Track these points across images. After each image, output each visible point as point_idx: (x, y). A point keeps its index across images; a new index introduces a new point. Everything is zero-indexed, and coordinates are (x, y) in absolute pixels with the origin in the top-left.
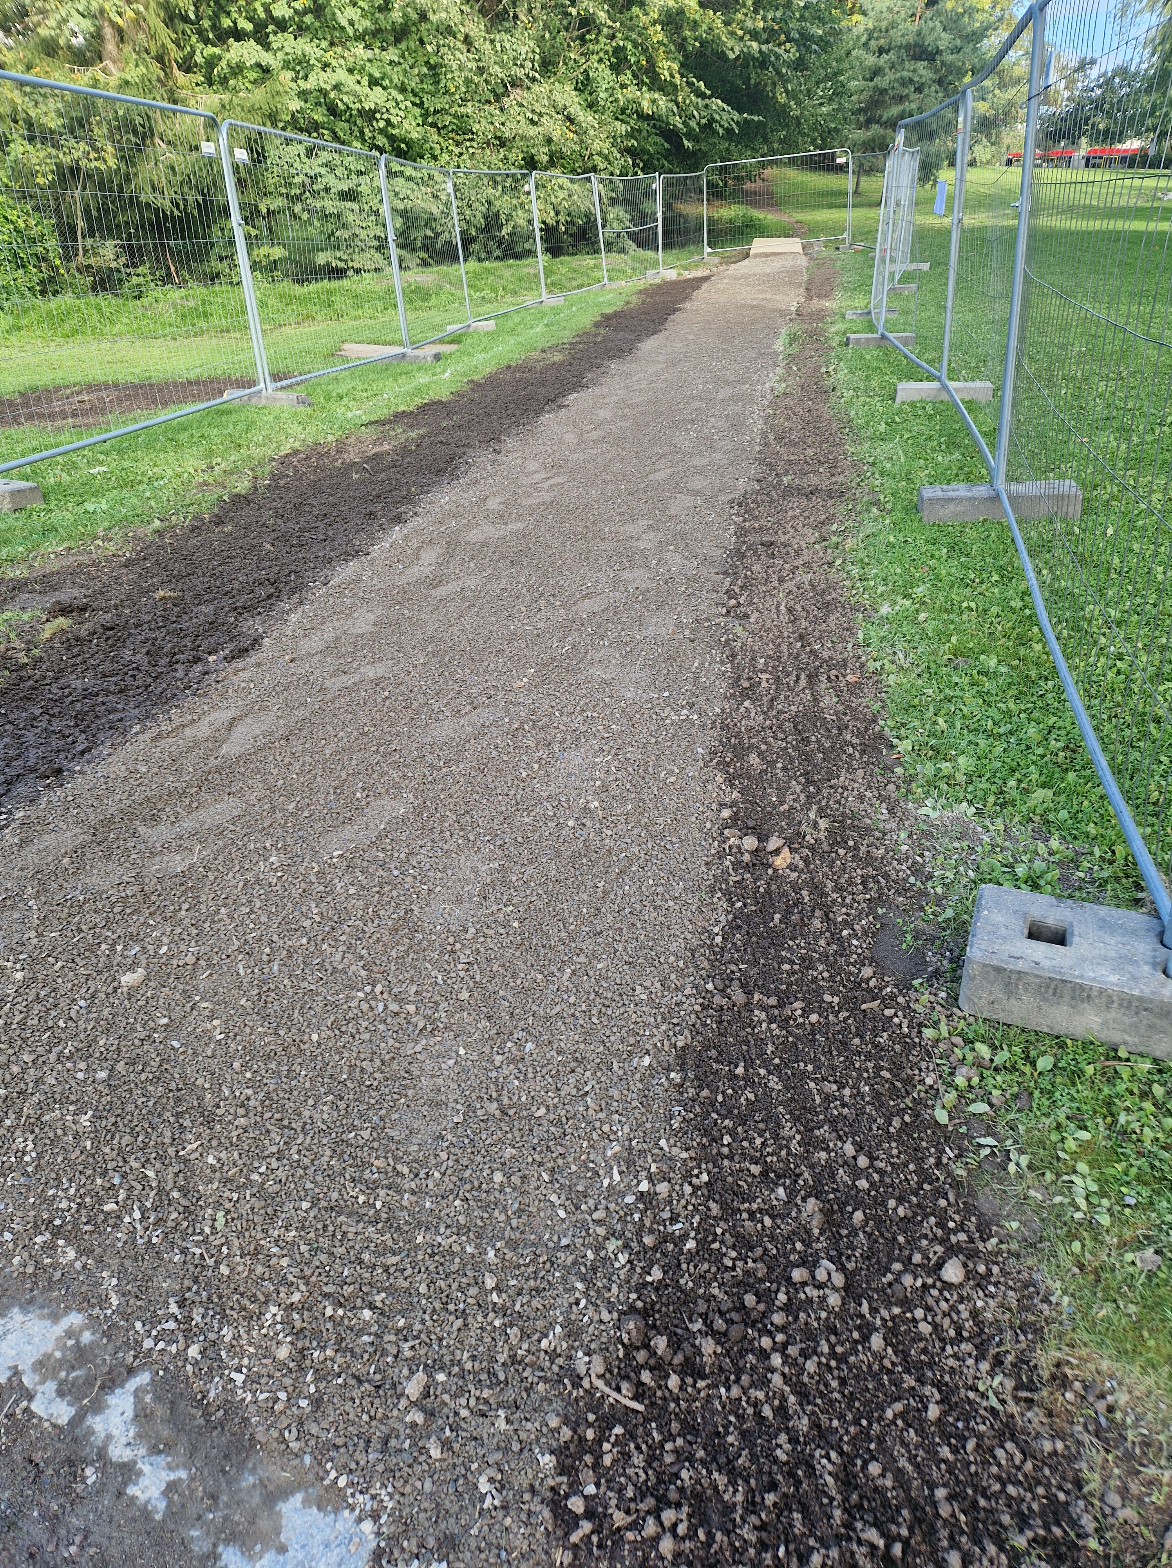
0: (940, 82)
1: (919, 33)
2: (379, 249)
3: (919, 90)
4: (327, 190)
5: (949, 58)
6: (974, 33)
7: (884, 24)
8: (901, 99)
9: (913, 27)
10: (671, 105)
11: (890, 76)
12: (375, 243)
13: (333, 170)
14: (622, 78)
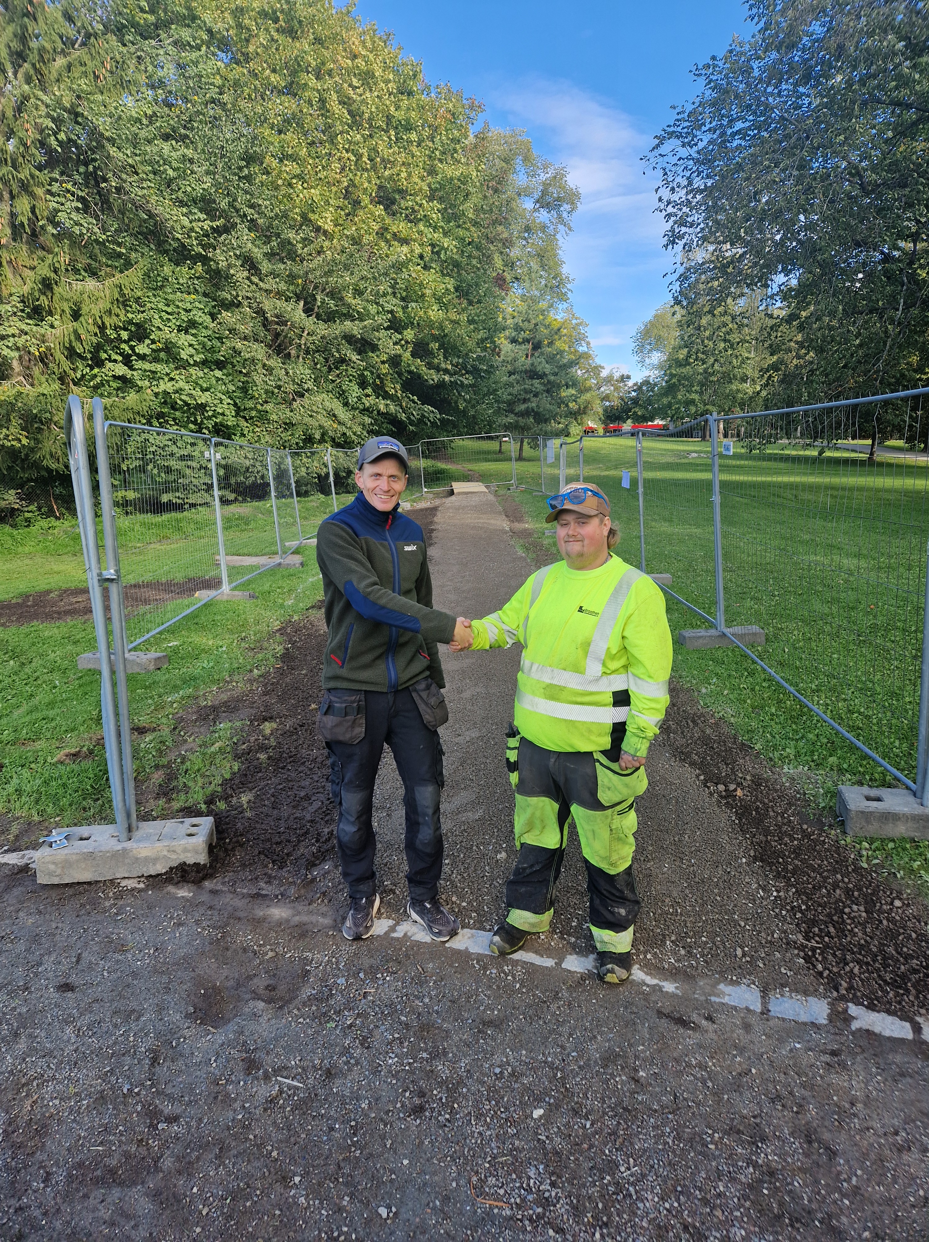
0: (548, 391)
1: (532, 365)
2: (207, 491)
3: (536, 395)
4: (172, 455)
5: (552, 378)
6: (565, 365)
7: (510, 359)
8: (525, 401)
9: (529, 361)
10: (398, 408)
11: (517, 388)
12: (204, 487)
13: (175, 443)
14: (366, 391)
